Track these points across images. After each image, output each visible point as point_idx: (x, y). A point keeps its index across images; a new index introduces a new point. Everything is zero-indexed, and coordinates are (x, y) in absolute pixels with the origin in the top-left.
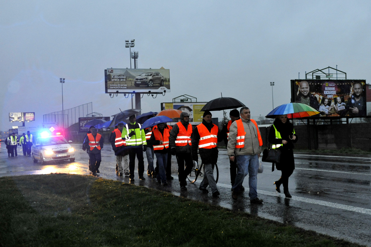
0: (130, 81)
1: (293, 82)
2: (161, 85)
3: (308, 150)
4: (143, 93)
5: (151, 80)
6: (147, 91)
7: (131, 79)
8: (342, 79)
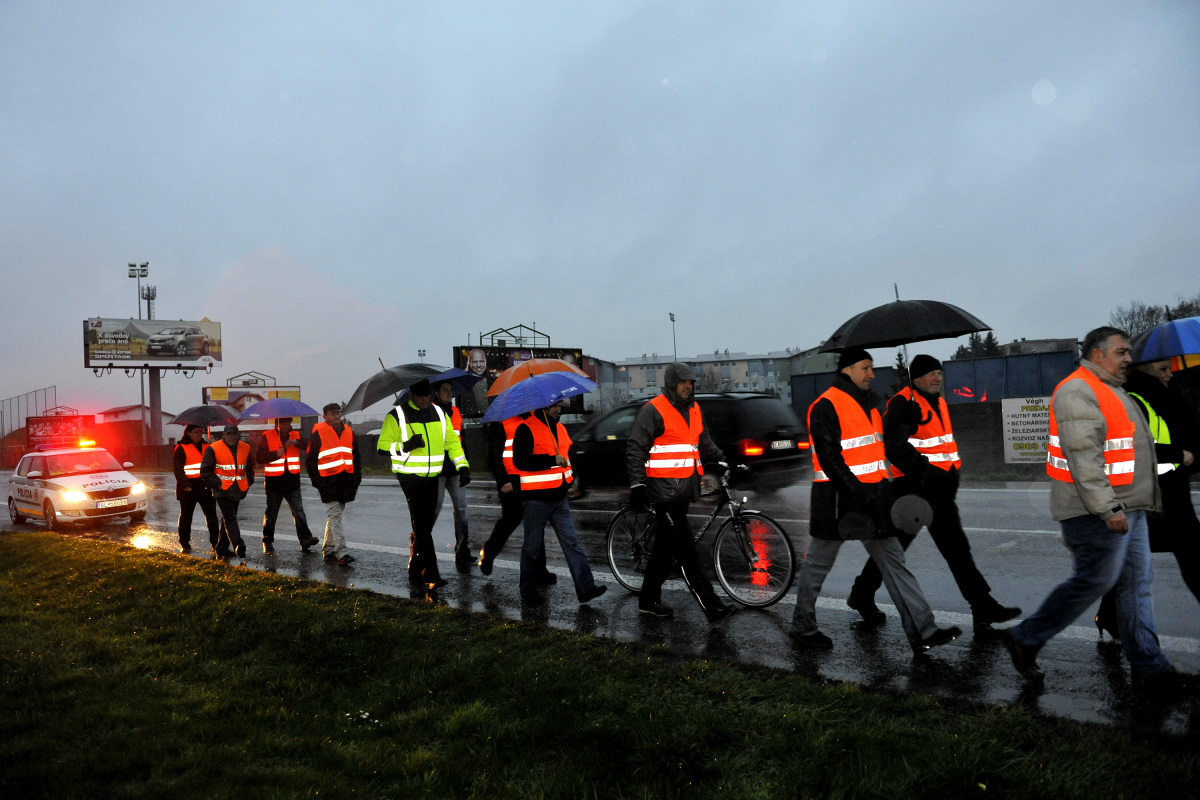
0: (139, 343)
1: (457, 350)
2: (203, 353)
3: (484, 473)
4: (166, 368)
5: (182, 343)
6: (174, 363)
7: (141, 341)
8: (542, 347)
